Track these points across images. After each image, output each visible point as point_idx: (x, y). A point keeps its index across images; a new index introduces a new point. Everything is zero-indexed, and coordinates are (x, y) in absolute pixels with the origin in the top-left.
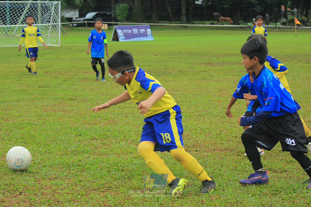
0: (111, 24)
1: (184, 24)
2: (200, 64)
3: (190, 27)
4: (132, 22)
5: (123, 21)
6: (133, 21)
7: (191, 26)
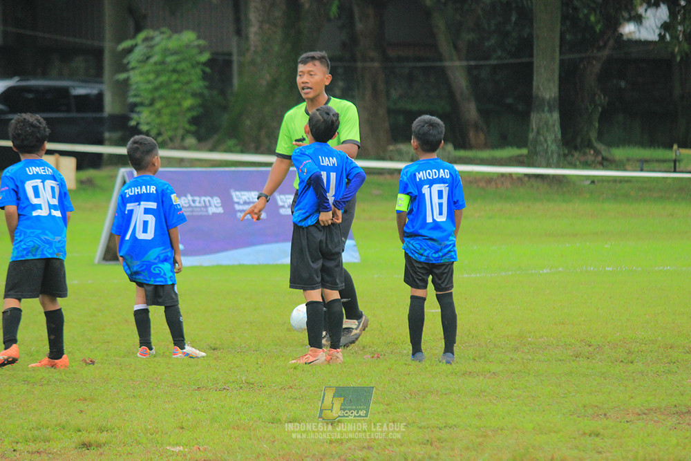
0: (99, 155)
1: (548, 166)
2: (644, 413)
3: (588, 183)
4: (229, 150)
5: (171, 139)
6: (231, 143)
7: (593, 181)
